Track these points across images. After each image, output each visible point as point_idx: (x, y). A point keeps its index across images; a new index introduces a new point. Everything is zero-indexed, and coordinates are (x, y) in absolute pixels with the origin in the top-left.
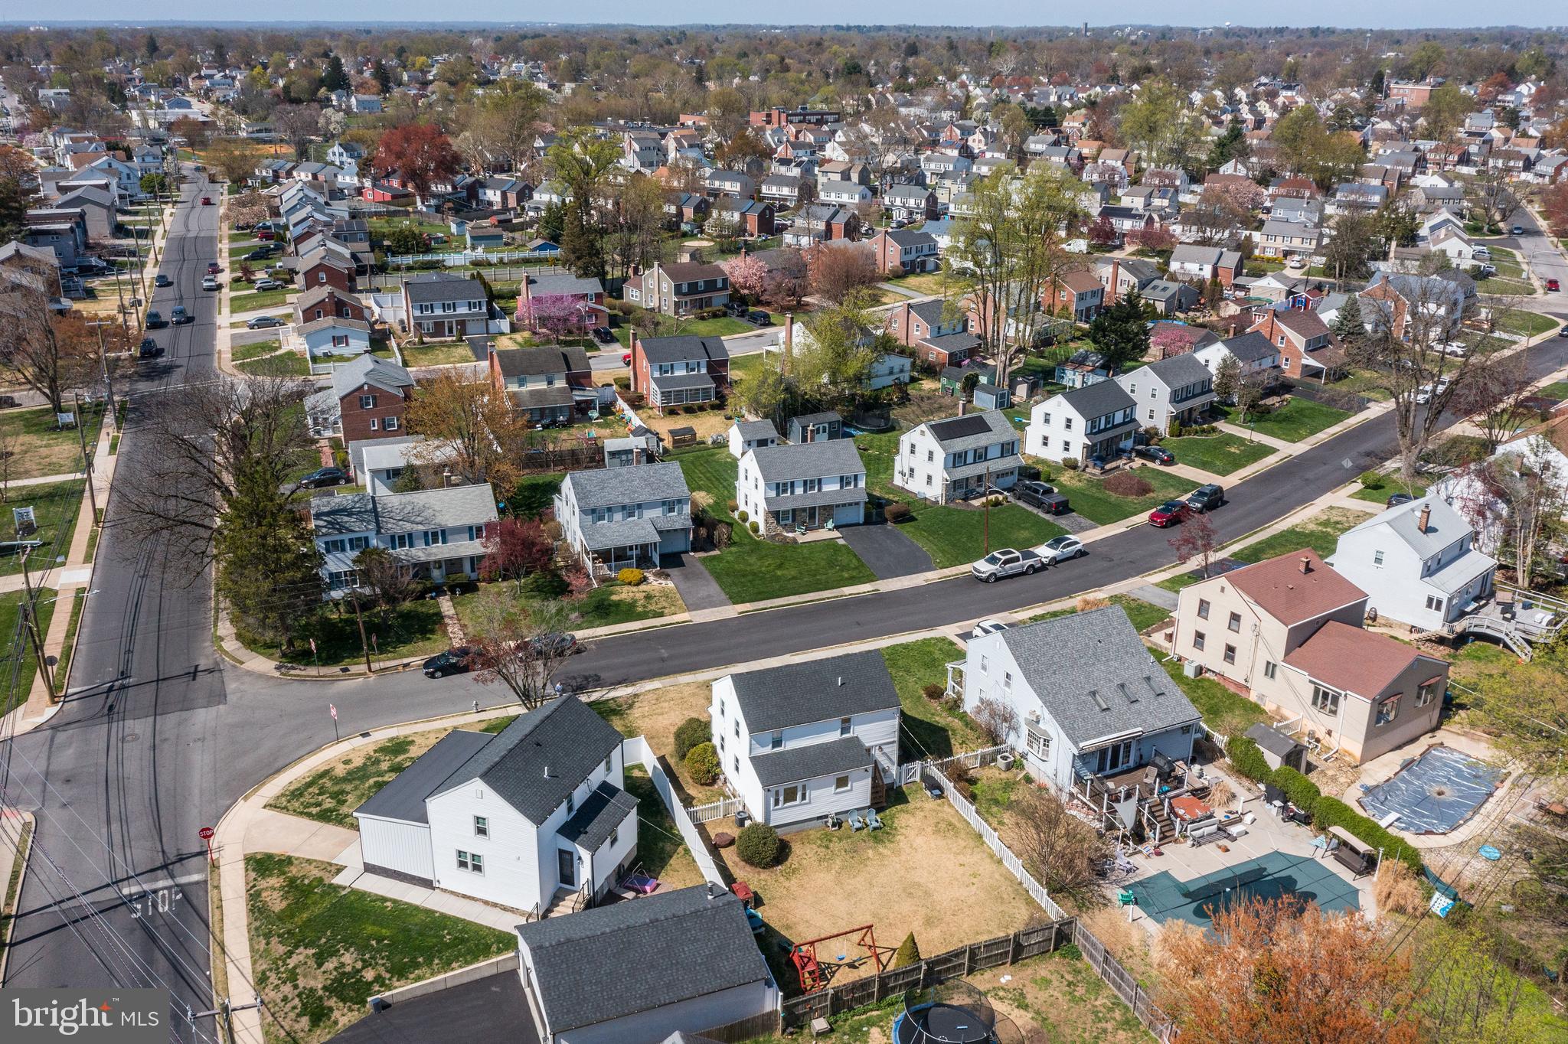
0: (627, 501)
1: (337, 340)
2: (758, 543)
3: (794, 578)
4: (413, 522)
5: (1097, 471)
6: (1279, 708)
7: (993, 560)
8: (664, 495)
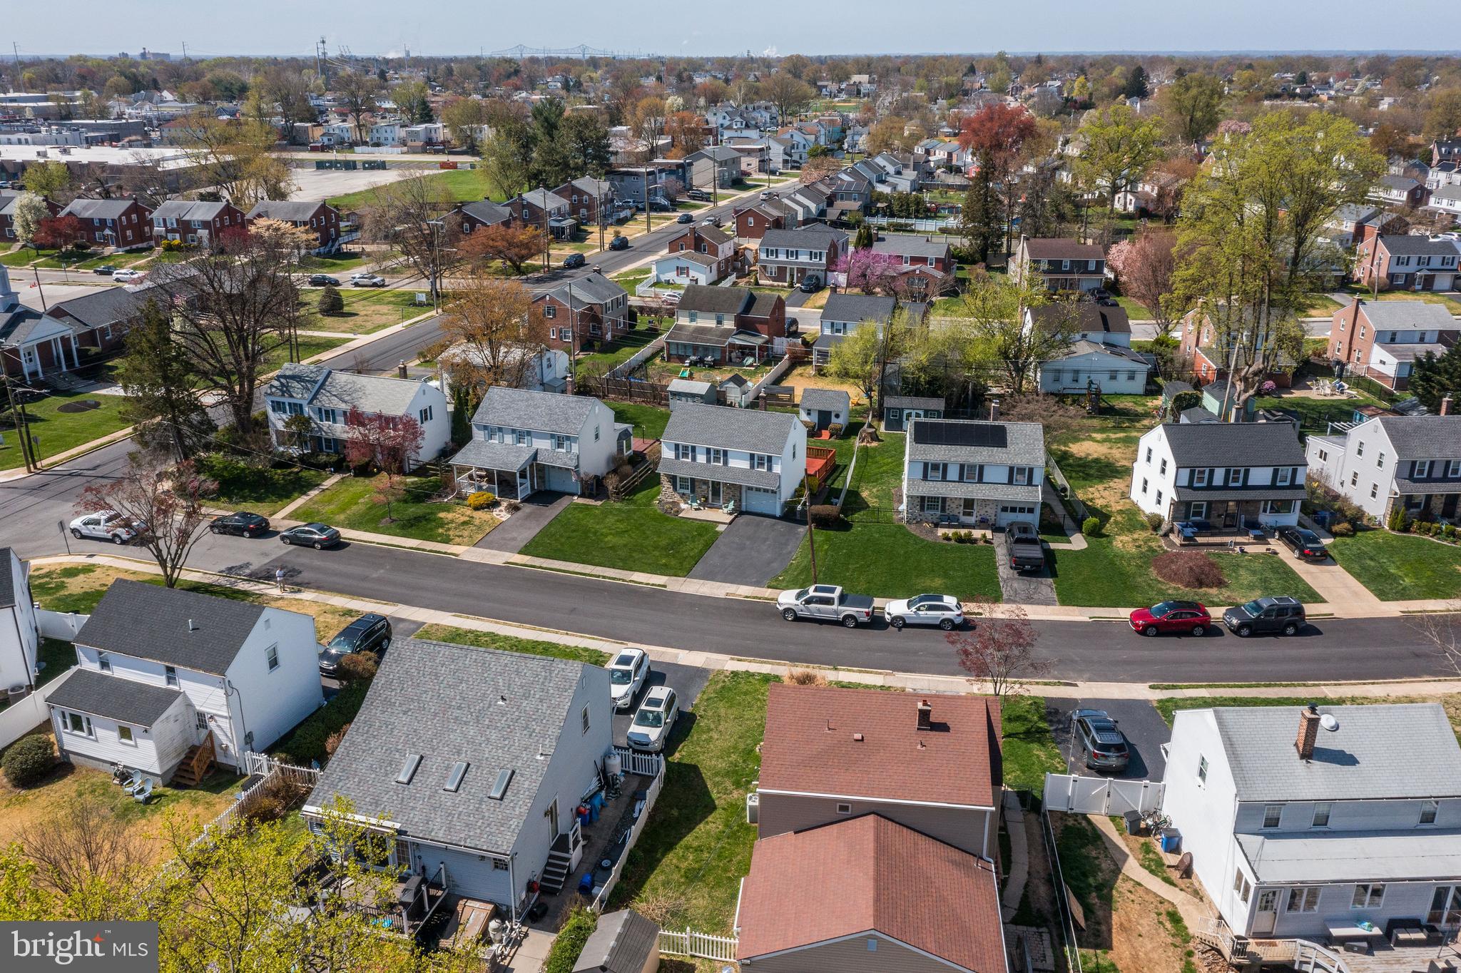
0: (516, 426)
2: (648, 506)
3: (612, 547)
4: (342, 400)
5: (1179, 541)
7: (802, 594)
8: (555, 427)
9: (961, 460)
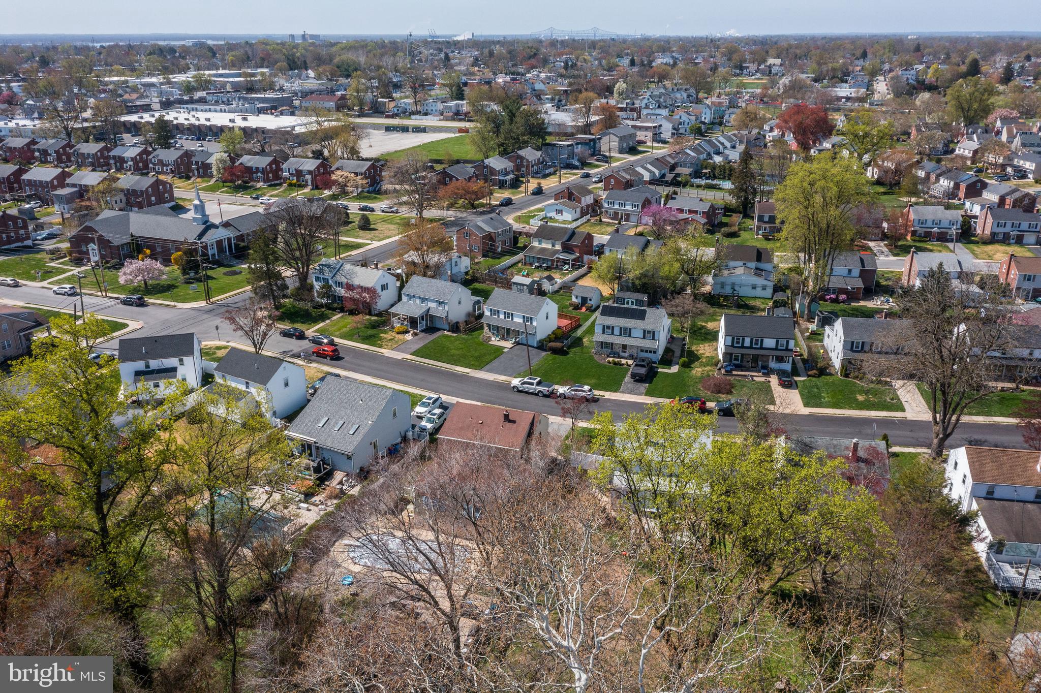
0: (422, 295)
4: (347, 278)
5: (723, 372)
9: (620, 325)
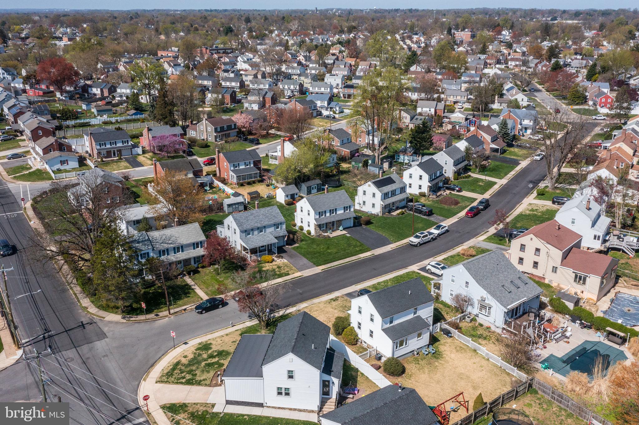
0: (259, 225)
1: (62, 163)
2: (313, 239)
3: (336, 253)
4: (167, 244)
5: (435, 197)
6: (559, 284)
7: (417, 237)
8: (274, 221)
